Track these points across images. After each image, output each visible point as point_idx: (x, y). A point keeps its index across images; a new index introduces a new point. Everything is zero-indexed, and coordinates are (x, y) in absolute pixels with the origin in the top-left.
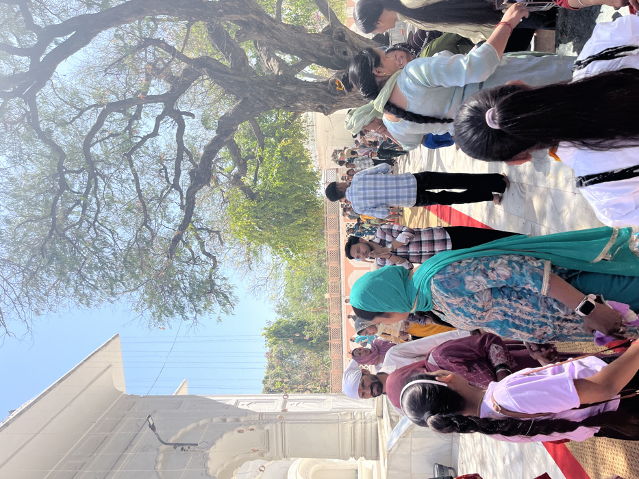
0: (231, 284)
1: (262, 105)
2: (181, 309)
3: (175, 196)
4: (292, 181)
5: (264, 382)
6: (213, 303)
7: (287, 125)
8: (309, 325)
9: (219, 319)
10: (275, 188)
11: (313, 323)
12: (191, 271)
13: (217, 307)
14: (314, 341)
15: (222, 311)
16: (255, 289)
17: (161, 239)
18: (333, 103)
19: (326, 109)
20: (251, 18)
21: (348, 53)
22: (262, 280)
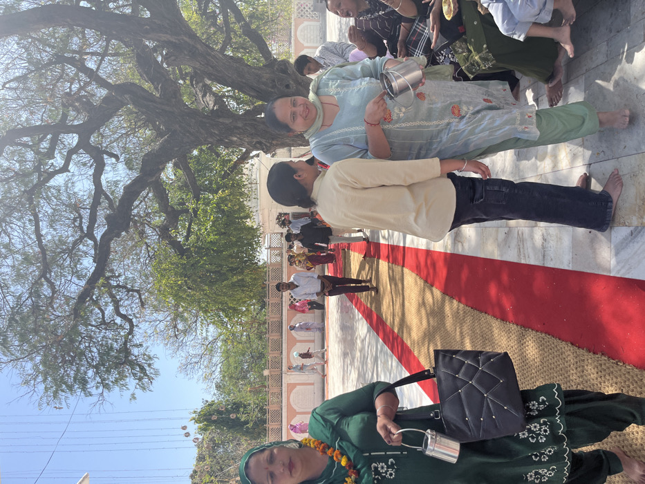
0: (152, 354)
1: (192, 138)
2: (83, 383)
3: (88, 247)
4: (229, 234)
5: (192, 477)
6: (126, 376)
7: (226, 176)
8: (245, 407)
9: (133, 397)
10: (208, 243)
11: (249, 405)
12: (103, 337)
13: (131, 382)
14: (250, 425)
15: (138, 386)
16: (186, 367)
17: (68, 299)
18: (273, 139)
19: (266, 145)
20: (183, 39)
21: (291, 86)
22: (195, 357)
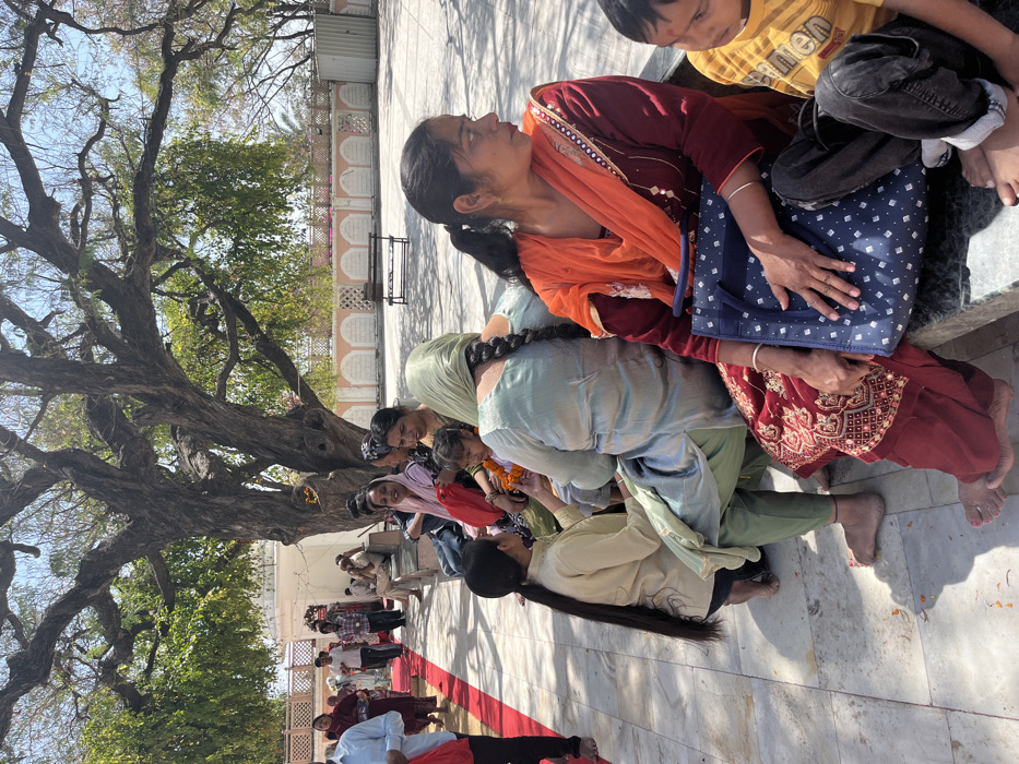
1: (170, 529)
4: (222, 667)
7: (220, 564)
10: (185, 684)
18: (299, 525)
19: (287, 535)
20: (165, 390)
21: (327, 446)
